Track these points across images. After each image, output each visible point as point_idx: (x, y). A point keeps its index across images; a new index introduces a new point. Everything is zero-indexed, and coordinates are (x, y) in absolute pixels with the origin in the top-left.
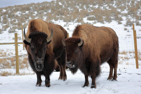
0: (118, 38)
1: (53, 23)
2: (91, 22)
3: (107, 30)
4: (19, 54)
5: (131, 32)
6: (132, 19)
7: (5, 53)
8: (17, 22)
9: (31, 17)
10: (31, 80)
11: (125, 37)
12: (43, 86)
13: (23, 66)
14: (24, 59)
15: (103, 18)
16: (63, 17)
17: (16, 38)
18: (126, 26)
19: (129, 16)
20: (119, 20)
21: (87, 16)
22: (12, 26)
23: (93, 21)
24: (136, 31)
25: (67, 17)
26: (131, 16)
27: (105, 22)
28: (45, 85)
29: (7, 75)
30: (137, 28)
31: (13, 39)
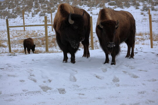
0: (135, 21)
1: (79, 7)
2: (112, 7)
3: (125, 14)
4: (48, 35)
5: (147, 16)
6: (148, 4)
7: (36, 34)
8: (47, 7)
9: (59, 3)
10: (58, 57)
11: (142, 20)
12: (69, 62)
13: (52, 45)
14: (53, 39)
15: (122, 3)
16: (87, 2)
17: (46, 20)
18: (143, 10)
19: (146, 2)
20: (137, 6)
21: (108, 2)
22: (43, 10)
23: (114, 6)
24: (152, 15)
25: (91, 2)
26: (147, 2)
27: (124, 7)
28: (71, 62)
29: (38, 52)
30: (152, 13)
31: (43, 21)
